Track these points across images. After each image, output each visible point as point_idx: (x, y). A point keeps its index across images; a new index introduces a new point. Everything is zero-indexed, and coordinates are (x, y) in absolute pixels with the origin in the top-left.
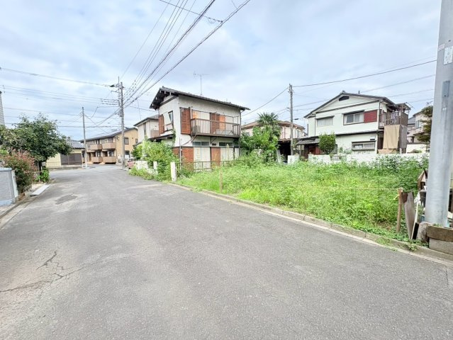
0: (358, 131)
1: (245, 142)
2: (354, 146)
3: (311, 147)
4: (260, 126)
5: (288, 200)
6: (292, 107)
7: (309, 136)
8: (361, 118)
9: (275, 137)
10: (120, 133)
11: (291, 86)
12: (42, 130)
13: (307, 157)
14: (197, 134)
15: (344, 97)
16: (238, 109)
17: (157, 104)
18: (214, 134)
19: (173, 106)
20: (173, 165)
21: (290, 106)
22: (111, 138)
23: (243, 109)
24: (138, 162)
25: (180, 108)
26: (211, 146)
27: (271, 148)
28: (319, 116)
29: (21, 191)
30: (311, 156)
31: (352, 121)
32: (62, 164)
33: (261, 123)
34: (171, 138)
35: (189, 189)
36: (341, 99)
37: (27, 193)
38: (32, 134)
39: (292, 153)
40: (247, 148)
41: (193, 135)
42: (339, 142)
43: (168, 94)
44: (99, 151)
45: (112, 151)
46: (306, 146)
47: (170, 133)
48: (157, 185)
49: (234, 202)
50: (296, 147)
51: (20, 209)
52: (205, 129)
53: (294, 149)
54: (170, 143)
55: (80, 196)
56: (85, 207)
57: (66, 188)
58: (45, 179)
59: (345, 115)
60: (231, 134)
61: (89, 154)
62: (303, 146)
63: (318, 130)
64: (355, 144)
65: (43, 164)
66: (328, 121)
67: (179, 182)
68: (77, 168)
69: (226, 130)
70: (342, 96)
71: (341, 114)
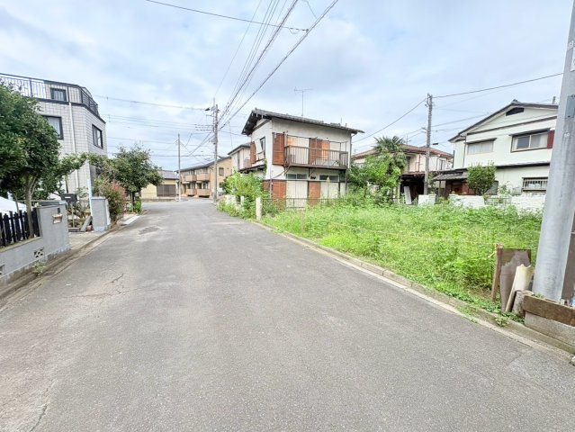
0: (535, 161)
1: (353, 175)
2: (526, 184)
3: (455, 184)
4: (377, 154)
5: (375, 249)
6: (429, 127)
7: (455, 168)
8: (543, 140)
9: (397, 170)
10: (213, 163)
11: (431, 97)
12: (136, 160)
13: (446, 197)
14: (291, 165)
15: (515, 109)
16: (348, 133)
17: (249, 130)
18: (313, 165)
19: (266, 131)
20: (258, 200)
21: (427, 127)
22: (206, 168)
23: (355, 132)
24: (227, 196)
25: (273, 133)
26: (309, 179)
27: (389, 184)
28: (471, 139)
29: (114, 219)
30: (454, 196)
31: (527, 146)
32: (158, 195)
33: (378, 150)
34: (262, 169)
35: (270, 229)
36: (508, 114)
37: (118, 222)
38: (127, 165)
39: (425, 191)
40: (357, 183)
41: (286, 166)
42: (501, 177)
43: (260, 117)
44: (194, 182)
45: (206, 182)
46: (449, 182)
47: (261, 163)
48: (238, 223)
49: (312, 248)
50: (432, 183)
51: (110, 236)
52: (301, 158)
53: (430, 186)
54: (260, 176)
55: (161, 228)
56: (161, 239)
57: (153, 220)
58: (138, 210)
59: (514, 136)
60: (336, 165)
61: (184, 185)
62: (443, 183)
63: (469, 160)
64: (527, 181)
65: (137, 194)
66: (485, 147)
67: (263, 222)
68: (170, 200)
69: (330, 160)
70: (512, 108)
71: (507, 136)
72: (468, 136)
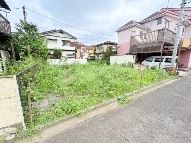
8: (69, 44)
66: (54, 42)
70: (61, 31)
71: (61, 40)
72: (47, 36)
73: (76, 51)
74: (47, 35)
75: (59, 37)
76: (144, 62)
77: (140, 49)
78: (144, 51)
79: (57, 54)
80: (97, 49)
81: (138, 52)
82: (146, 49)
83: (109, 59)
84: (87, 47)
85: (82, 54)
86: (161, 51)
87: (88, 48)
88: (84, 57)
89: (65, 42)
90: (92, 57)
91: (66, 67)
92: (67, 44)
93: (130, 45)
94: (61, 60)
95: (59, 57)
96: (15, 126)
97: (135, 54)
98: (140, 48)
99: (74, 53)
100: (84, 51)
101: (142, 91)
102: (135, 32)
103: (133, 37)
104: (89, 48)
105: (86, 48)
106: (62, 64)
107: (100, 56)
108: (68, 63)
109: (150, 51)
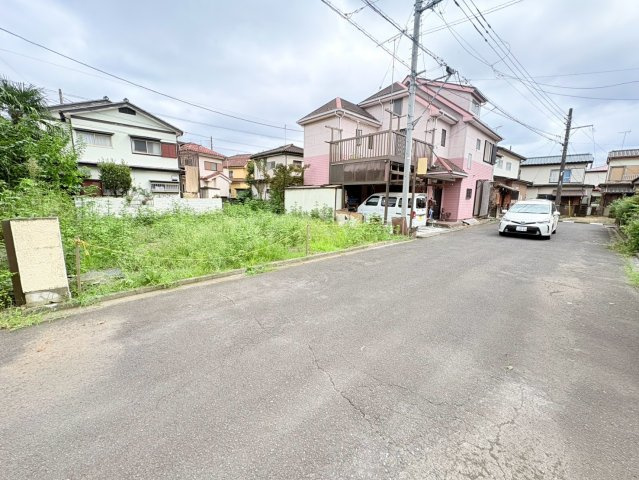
2: (154, 186)
8: (156, 149)
15: (127, 109)
28: (77, 123)
30: (82, 199)
36: (122, 110)
59: (132, 137)
66: (101, 140)
70: (126, 106)
71: (126, 135)
72: (72, 119)
73: (181, 173)
74: (73, 116)
75: (118, 124)
76: (363, 208)
77: (349, 175)
78: (357, 180)
79: (115, 182)
80: (256, 168)
81: (345, 180)
82: (361, 175)
83: (283, 200)
84: (224, 159)
85: (207, 182)
86: (386, 180)
87: (228, 163)
88: (211, 193)
89: (141, 143)
90: (242, 193)
91: (148, 222)
92: (151, 150)
93: (331, 163)
94: (129, 201)
95: (121, 190)
96: (57, 290)
97: (340, 188)
98: (350, 172)
99: (177, 178)
100: (212, 173)
101: (307, 259)
102: (341, 131)
103: (337, 143)
104: (233, 164)
105: (220, 162)
106: (132, 212)
107: (265, 190)
108: (153, 209)
109: (369, 180)
